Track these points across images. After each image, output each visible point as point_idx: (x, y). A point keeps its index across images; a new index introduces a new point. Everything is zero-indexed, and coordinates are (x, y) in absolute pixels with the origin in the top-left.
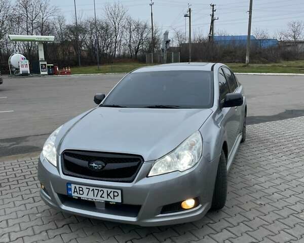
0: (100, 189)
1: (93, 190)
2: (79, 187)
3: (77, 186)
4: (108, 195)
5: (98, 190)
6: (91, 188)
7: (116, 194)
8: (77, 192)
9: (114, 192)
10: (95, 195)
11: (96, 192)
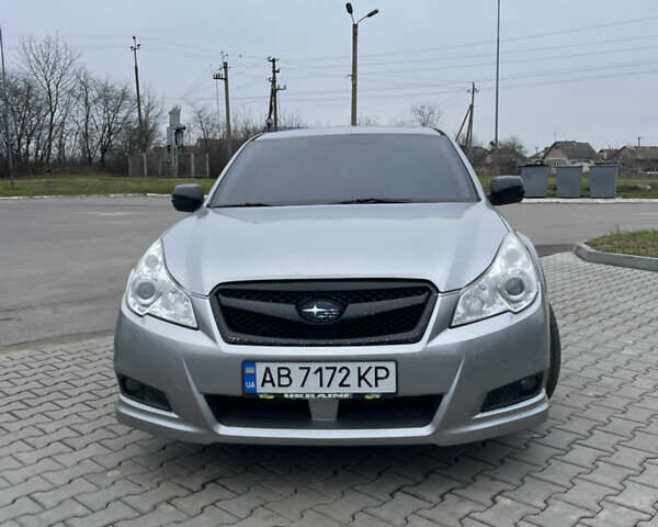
0: (339, 366)
1: (320, 370)
2: (279, 369)
3: (274, 367)
4: (361, 378)
5: (335, 369)
6: (314, 366)
7: (382, 373)
8: (272, 381)
9: (377, 368)
10: (325, 383)
11: (327, 374)
